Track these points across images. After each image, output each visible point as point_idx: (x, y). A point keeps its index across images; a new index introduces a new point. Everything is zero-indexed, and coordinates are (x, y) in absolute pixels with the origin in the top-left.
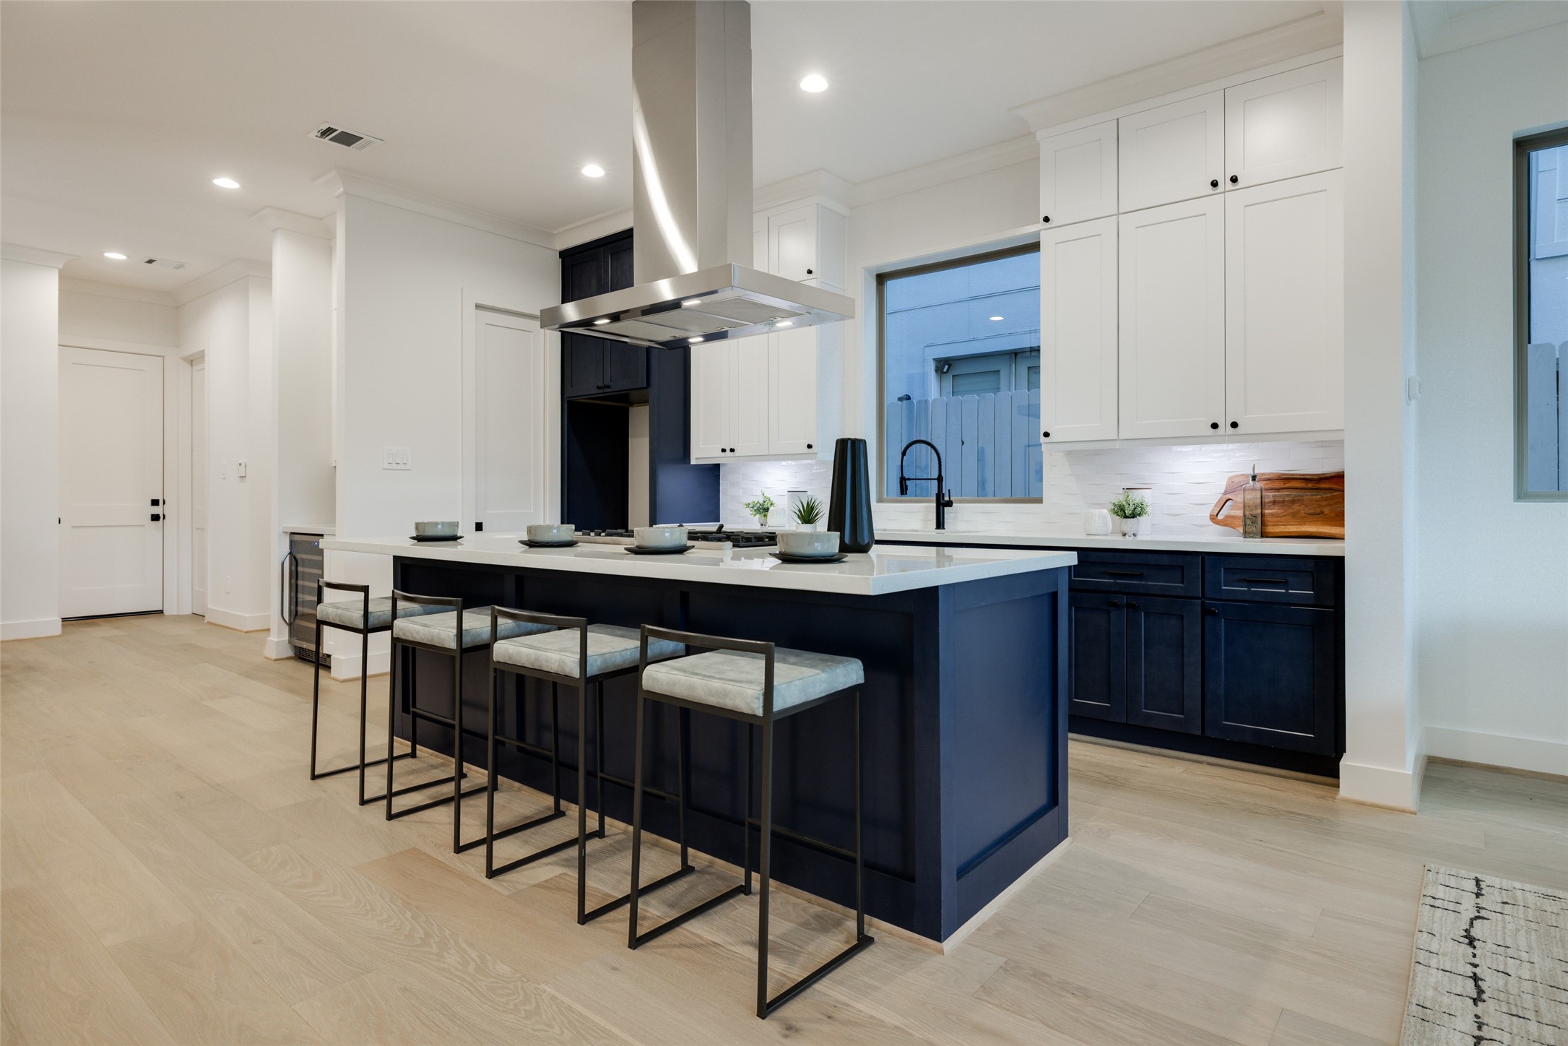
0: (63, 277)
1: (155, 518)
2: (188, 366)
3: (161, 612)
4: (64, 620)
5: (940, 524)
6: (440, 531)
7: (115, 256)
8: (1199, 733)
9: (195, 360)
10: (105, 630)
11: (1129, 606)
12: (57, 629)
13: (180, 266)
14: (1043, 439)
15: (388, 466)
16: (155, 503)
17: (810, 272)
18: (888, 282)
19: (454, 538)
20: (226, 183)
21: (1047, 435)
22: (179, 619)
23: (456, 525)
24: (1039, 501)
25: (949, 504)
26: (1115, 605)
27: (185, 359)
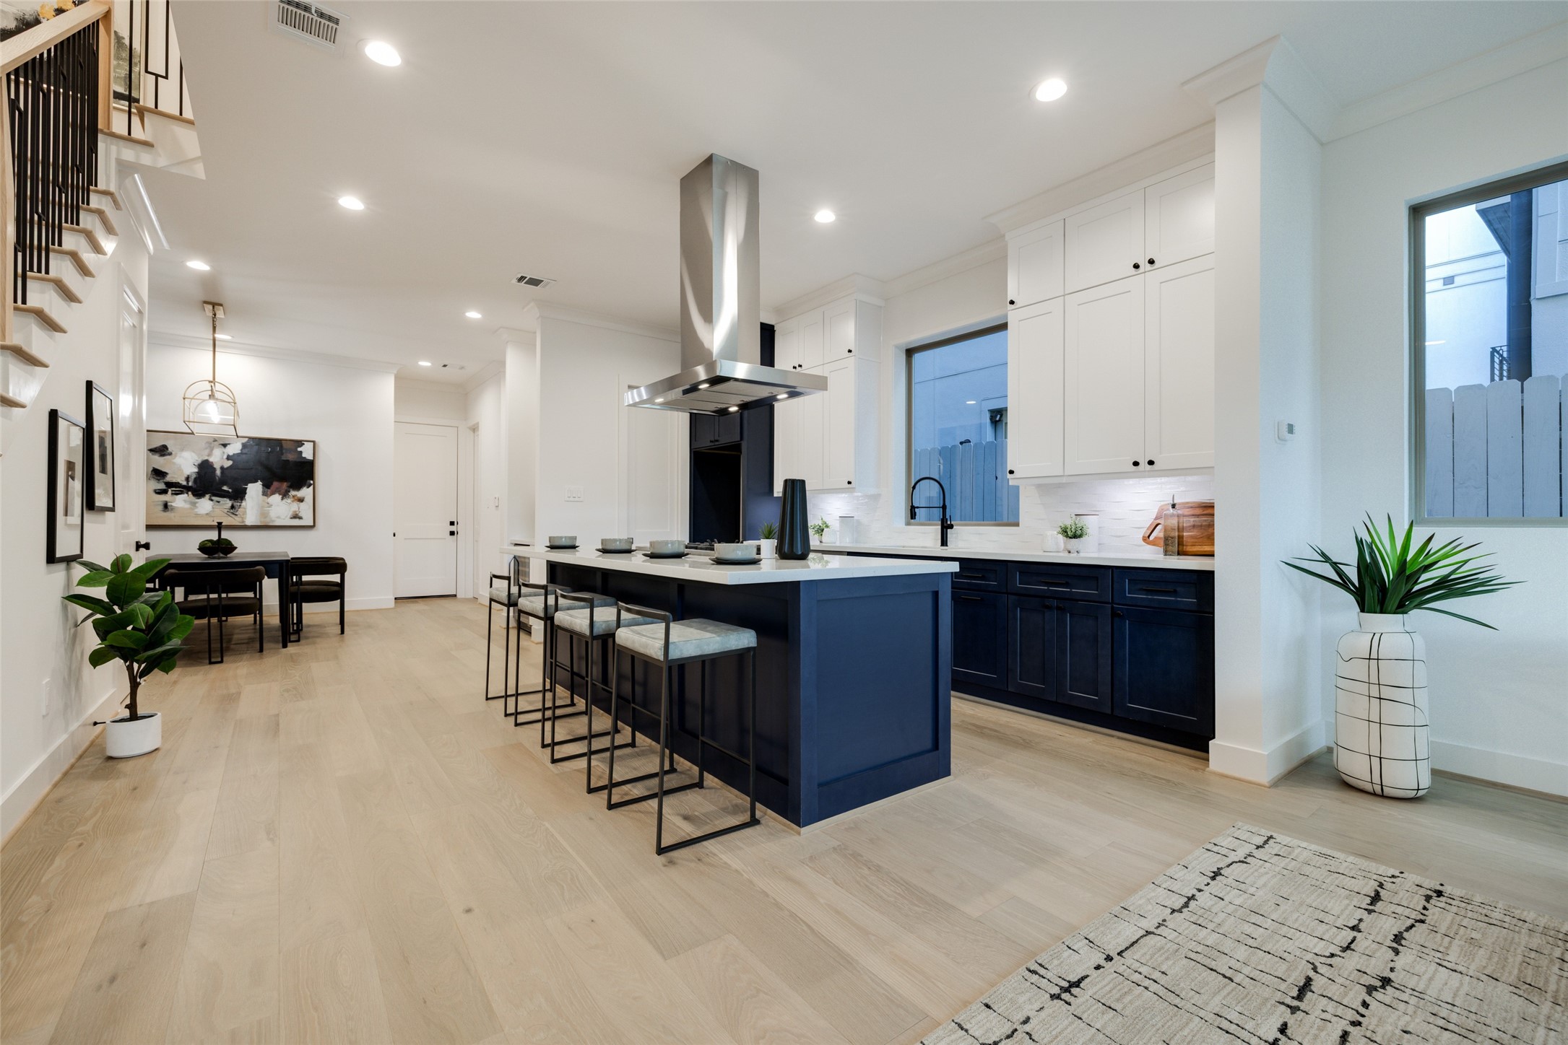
0: (398, 379)
1: (452, 533)
2: (472, 433)
3: (455, 596)
4: (396, 599)
5: (944, 542)
6: (563, 542)
7: (425, 364)
8: (1109, 712)
9: (474, 429)
10: (421, 606)
11: (1058, 608)
12: (392, 604)
13: (462, 368)
14: (1009, 476)
15: (568, 499)
16: (452, 523)
17: (850, 351)
18: (916, 355)
19: (574, 547)
20: (474, 315)
21: (1011, 472)
22: (466, 600)
23: (575, 538)
24: (1017, 525)
25: (951, 527)
26: (1049, 608)
27: (470, 428)
